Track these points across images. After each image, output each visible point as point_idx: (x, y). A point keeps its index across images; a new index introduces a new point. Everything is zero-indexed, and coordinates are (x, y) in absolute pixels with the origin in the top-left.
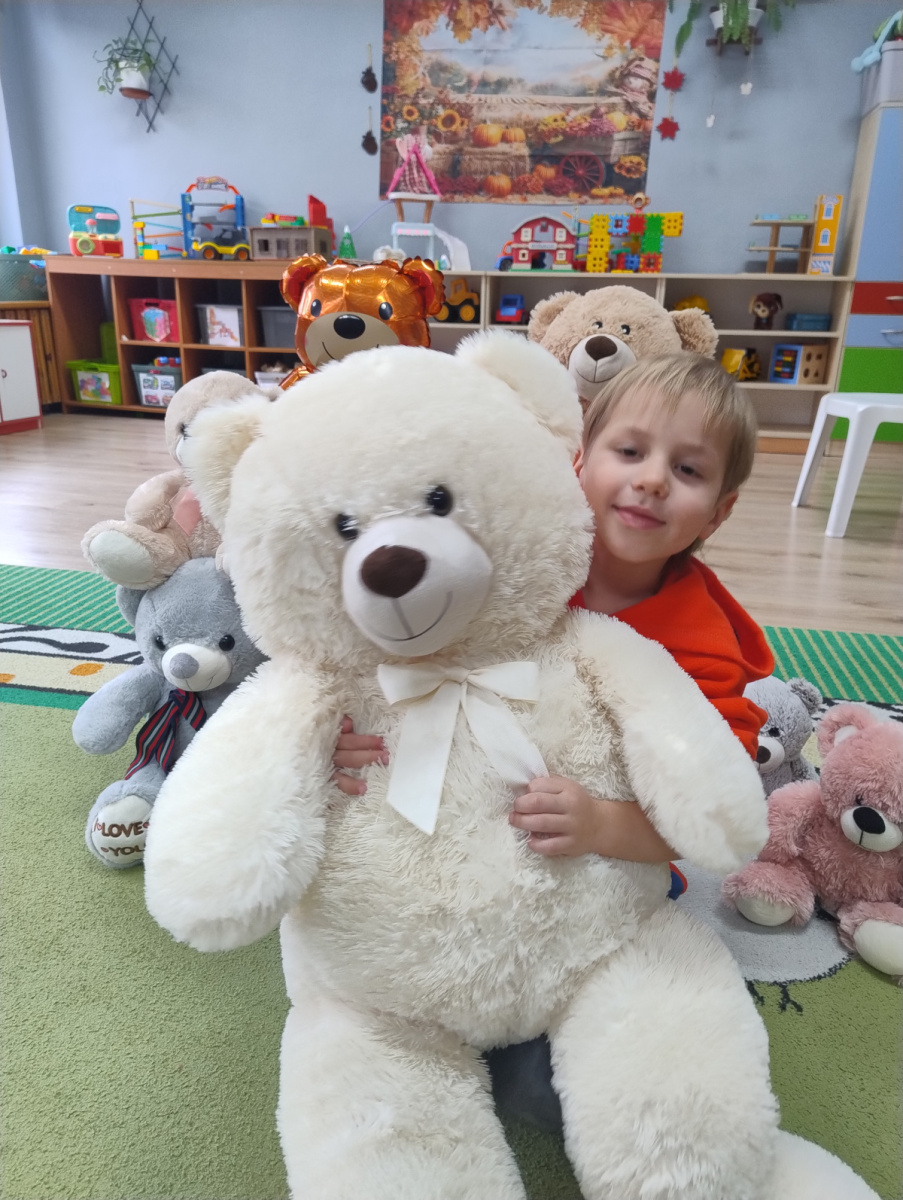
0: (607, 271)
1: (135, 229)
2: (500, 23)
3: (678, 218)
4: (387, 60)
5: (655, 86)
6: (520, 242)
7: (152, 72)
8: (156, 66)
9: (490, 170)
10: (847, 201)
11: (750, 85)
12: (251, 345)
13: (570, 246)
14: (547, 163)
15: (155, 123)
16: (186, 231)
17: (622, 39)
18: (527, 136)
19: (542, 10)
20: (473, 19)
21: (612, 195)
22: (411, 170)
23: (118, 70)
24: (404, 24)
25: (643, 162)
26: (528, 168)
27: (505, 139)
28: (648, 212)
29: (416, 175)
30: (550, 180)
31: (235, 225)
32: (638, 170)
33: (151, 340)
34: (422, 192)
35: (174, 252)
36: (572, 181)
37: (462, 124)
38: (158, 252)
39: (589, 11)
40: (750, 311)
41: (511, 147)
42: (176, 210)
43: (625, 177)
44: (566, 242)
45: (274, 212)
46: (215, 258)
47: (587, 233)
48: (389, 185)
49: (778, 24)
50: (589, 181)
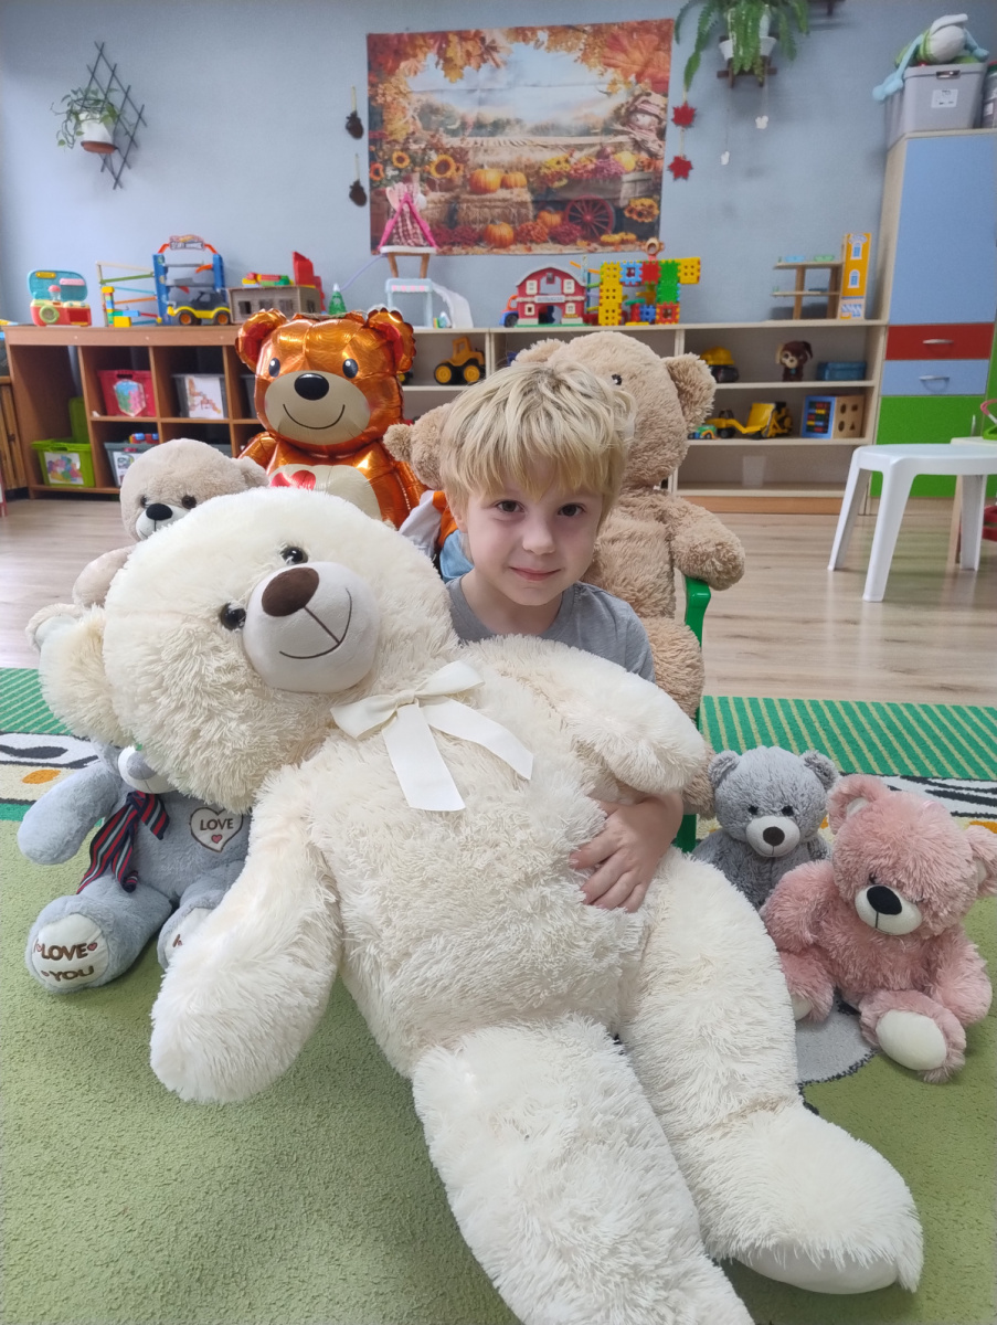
0: (620, 323)
1: (104, 294)
2: (494, 59)
3: (695, 264)
4: (373, 104)
5: (664, 123)
6: (525, 295)
7: (116, 124)
8: (121, 117)
9: (490, 219)
10: (877, 239)
11: (765, 119)
12: (235, 417)
13: (580, 298)
14: (551, 209)
15: (122, 179)
16: (160, 295)
17: (626, 74)
18: (528, 181)
19: (538, 45)
20: (464, 57)
21: (623, 242)
22: (404, 221)
23: (79, 122)
24: (390, 64)
25: (656, 205)
26: (531, 215)
27: (504, 185)
28: (662, 258)
29: (410, 227)
30: (556, 227)
31: (214, 287)
32: (650, 214)
33: (126, 415)
34: (417, 245)
35: (147, 319)
36: (579, 228)
37: (458, 169)
38: (130, 319)
39: (589, 45)
40: (778, 362)
41: (512, 193)
42: (148, 273)
43: (636, 222)
44: (575, 294)
45: (256, 271)
46: (192, 324)
47: (597, 283)
48: (380, 238)
49: (792, 53)
50: (597, 227)
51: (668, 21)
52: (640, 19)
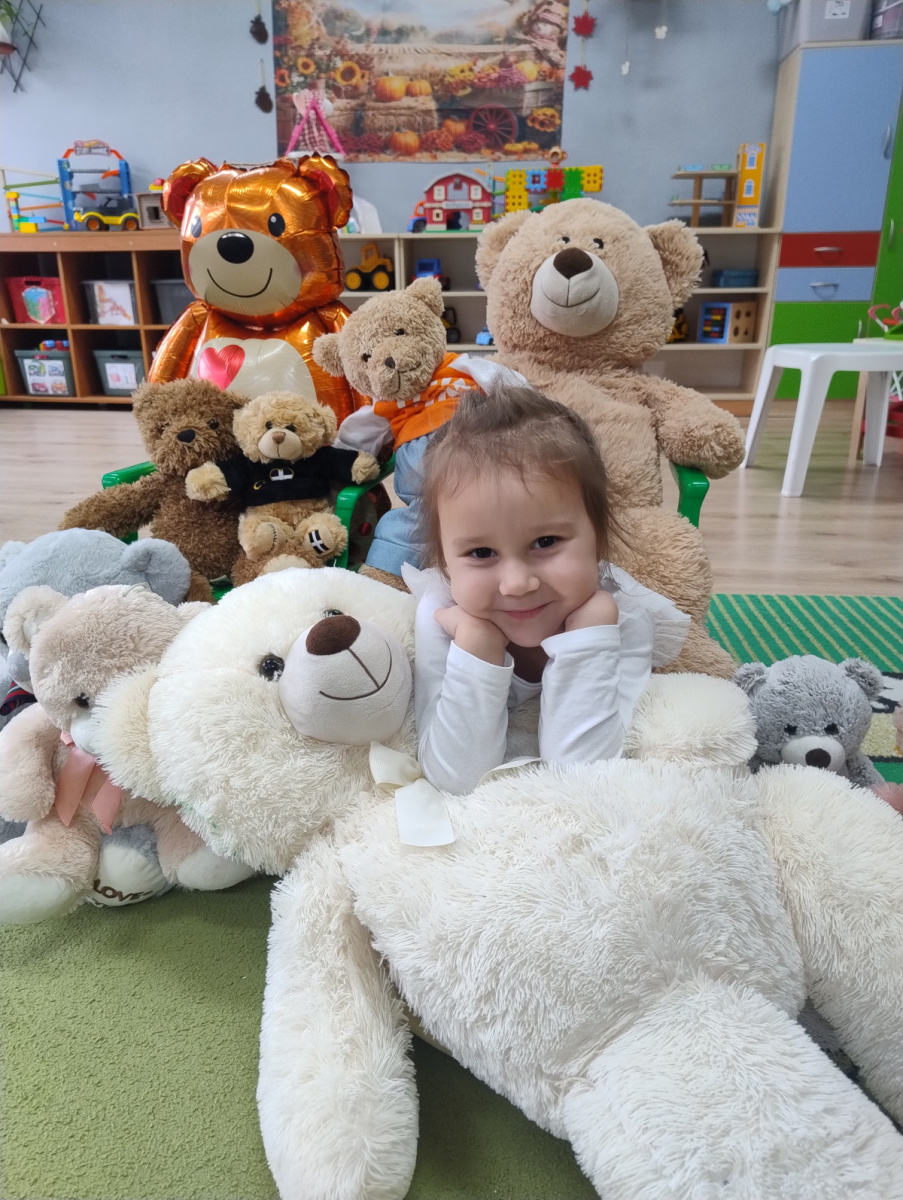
1: (8, 200)
4: (277, 8)
5: (565, 33)
6: (434, 201)
7: (14, 23)
8: (19, 17)
9: (395, 126)
10: (769, 148)
11: (664, 29)
12: (146, 323)
13: (486, 204)
14: (455, 117)
15: (23, 81)
16: (66, 201)
18: (433, 89)
21: (526, 151)
22: (310, 128)
25: (556, 114)
26: (436, 123)
27: (409, 93)
28: (565, 166)
29: (316, 134)
30: (460, 135)
31: (121, 193)
32: (552, 124)
33: (35, 322)
35: (54, 226)
36: (483, 136)
37: (363, 76)
38: (36, 225)
41: (417, 101)
42: (53, 179)
43: (539, 131)
44: (482, 200)
46: (100, 229)
47: (503, 190)
48: (287, 145)
50: (500, 136)
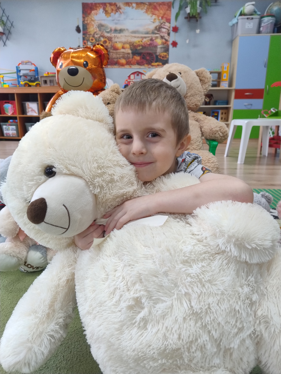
2: (120, 11)
4: (84, 23)
5: (169, 31)
6: (130, 79)
7: (4, 26)
8: (6, 25)
9: (119, 58)
10: (230, 66)
11: (199, 30)
14: (137, 55)
15: (6, 43)
16: (18, 78)
17: (158, 17)
18: (130, 47)
19: (133, 7)
20: (111, 10)
21: (158, 65)
24: (89, 12)
25: (167, 55)
26: (131, 57)
27: (123, 48)
30: (138, 60)
31: (35, 76)
32: (166, 57)
33: (7, 114)
35: (14, 86)
36: (145, 61)
37: (109, 43)
38: (9, 85)
39: (148, 8)
41: (125, 50)
42: (15, 72)
43: (162, 59)
45: (48, 72)
46: (28, 87)
49: (206, 12)
50: (150, 60)
51: (170, 2)
52: (162, 1)
